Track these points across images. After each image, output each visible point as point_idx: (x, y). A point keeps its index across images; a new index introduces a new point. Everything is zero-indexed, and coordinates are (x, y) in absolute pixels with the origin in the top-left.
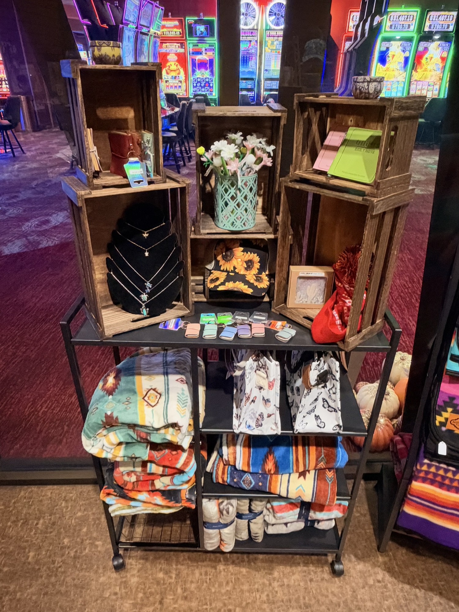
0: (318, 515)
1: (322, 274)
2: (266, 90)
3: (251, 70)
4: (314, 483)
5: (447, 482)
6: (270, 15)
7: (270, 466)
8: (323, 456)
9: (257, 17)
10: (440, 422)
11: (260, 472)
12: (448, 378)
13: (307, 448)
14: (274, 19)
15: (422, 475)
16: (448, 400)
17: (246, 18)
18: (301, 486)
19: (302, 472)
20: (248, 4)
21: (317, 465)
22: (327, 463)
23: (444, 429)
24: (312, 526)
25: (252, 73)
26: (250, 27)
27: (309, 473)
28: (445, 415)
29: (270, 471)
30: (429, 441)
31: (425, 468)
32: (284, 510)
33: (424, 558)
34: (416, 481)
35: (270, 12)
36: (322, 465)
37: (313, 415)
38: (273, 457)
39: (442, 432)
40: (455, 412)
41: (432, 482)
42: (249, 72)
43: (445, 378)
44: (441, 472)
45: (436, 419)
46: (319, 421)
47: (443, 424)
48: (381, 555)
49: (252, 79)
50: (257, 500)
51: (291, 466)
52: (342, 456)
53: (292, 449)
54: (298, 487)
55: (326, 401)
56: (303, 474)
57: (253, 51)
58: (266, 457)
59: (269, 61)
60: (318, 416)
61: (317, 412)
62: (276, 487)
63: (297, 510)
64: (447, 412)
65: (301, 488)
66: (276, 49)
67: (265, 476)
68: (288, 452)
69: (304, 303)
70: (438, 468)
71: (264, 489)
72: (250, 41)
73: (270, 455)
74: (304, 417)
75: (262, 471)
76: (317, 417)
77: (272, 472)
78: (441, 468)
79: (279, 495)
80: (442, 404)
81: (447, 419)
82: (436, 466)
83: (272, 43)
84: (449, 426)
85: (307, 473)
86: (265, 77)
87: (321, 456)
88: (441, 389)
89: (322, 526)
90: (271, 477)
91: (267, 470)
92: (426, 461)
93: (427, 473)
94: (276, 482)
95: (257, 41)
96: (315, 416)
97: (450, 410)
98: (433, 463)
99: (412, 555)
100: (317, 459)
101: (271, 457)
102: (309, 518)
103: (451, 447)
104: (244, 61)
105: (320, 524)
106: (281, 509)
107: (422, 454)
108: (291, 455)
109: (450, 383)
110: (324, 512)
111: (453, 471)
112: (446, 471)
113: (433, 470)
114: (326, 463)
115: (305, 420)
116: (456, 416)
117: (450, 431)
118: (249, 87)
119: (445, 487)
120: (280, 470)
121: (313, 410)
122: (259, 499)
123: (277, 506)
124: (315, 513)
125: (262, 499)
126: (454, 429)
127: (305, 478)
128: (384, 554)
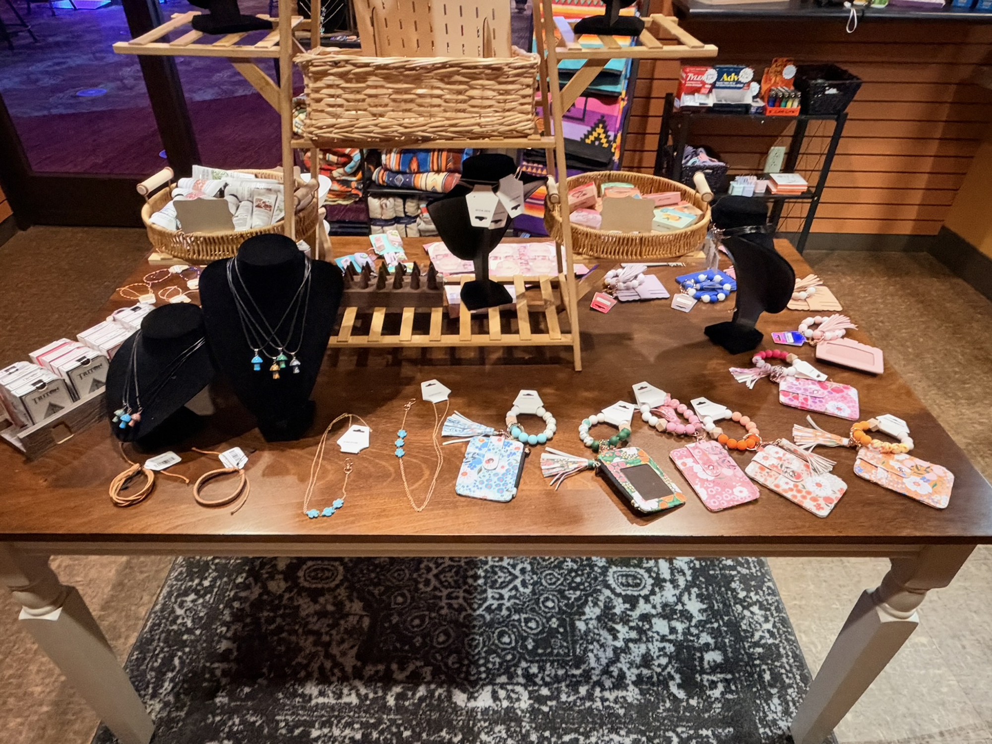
7: (414, 166)
70: (532, 168)
92: (525, 163)
101: (415, 159)
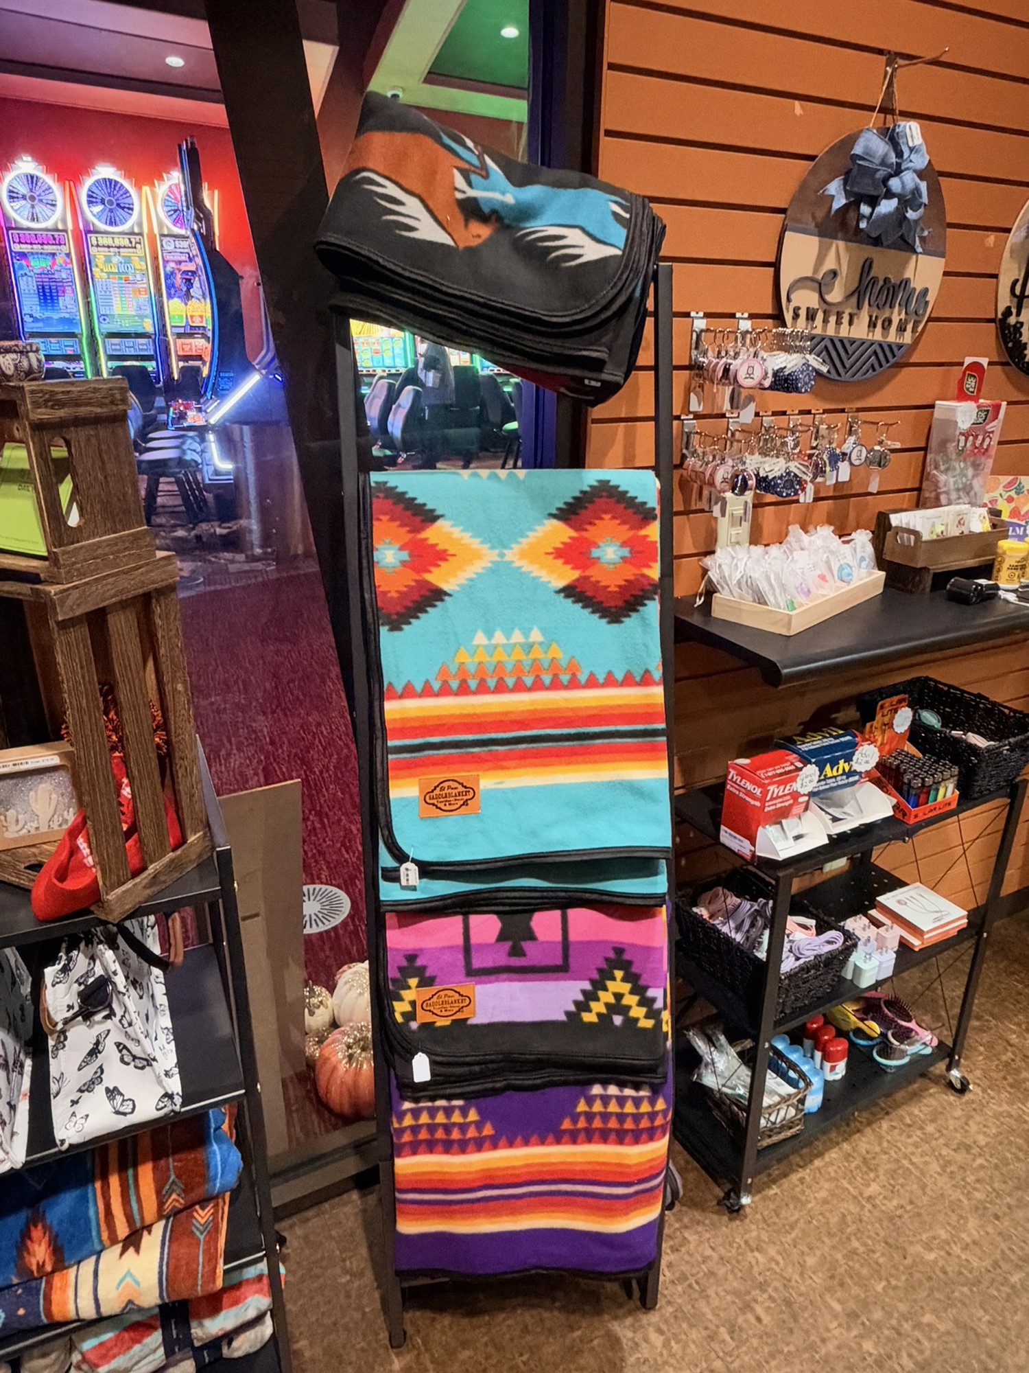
0: (214, 1326)
1: (55, 760)
2: (111, 358)
3: (67, 316)
4: (162, 1253)
5: (456, 1135)
6: (90, 202)
8: (173, 1177)
9: (60, 203)
10: (403, 1014)
11: (15, 1281)
12: (396, 919)
13: (130, 1172)
14: (103, 211)
15: (407, 1137)
16: (405, 963)
17: (33, 207)
18: (129, 1273)
19: (127, 1238)
20: (32, 177)
21: (161, 1205)
22: (187, 1191)
23: (414, 1025)
24: (219, 1359)
25: (70, 321)
26: (49, 224)
27: (150, 1232)
28: (408, 995)
29: (41, 1267)
30: (398, 1061)
31: (408, 1121)
32: (115, 1350)
33: (487, 1318)
34: (399, 1156)
35: (89, 196)
36: (175, 1200)
37: (100, 1090)
38: (44, 1227)
39: (413, 1032)
40: (426, 982)
41: (431, 1146)
42: (63, 320)
43: (390, 919)
44: (440, 1118)
45: (394, 1011)
46: (119, 1099)
47: (410, 1016)
48: (398, 1355)
49: (72, 335)
50: (31, 1358)
51: (94, 1233)
52: (224, 1162)
53: (94, 1190)
54: (121, 1281)
55: (125, 1047)
56: (133, 1241)
57: (64, 276)
58: (26, 1235)
59: (108, 296)
60: (115, 1088)
61: (109, 1081)
62: (65, 1303)
63: (156, 1337)
64: (409, 988)
65: (129, 1279)
66: (119, 273)
67: (34, 1284)
68: (84, 1199)
69: (33, 831)
70: (432, 1112)
71: (32, 1322)
72: (54, 254)
73: (36, 1226)
74: (74, 1103)
75: (19, 1275)
76: (112, 1093)
77: (48, 1268)
78: (438, 1108)
79: (79, 1320)
80: (398, 975)
81: (413, 1003)
82: (428, 1109)
83: (108, 260)
84: (423, 1017)
85: (145, 1233)
86: (105, 331)
87: (169, 1177)
88: (388, 945)
89: (243, 1345)
90: (49, 1285)
91: (34, 1268)
92: (407, 1105)
93: (415, 1129)
94: (64, 1288)
95: (68, 255)
96: (107, 1090)
97: (413, 982)
98: (422, 1105)
99: (465, 1321)
100: (158, 1192)
101: (37, 1233)
102: (197, 1344)
103: (439, 1059)
104: (44, 295)
105: (235, 1344)
106: (106, 1353)
107: (395, 1094)
108: (91, 1205)
109: (400, 926)
110: (223, 1314)
111: (460, 1108)
112: (448, 1111)
113: (424, 1119)
114: (184, 1191)
115: (80, 1110)
116: (428, 991)
117: (426, 1026)
118: (69, 351)
119: (456, 1146)
120: (66, 1255)
121: (98, 1078)
122: (36, 1352)
123: (94, 1348)
124: (201, 1325)
125: (46, 1348)
126: (434, 1018)
127: (137, 1251)
128: (404, 1349)
